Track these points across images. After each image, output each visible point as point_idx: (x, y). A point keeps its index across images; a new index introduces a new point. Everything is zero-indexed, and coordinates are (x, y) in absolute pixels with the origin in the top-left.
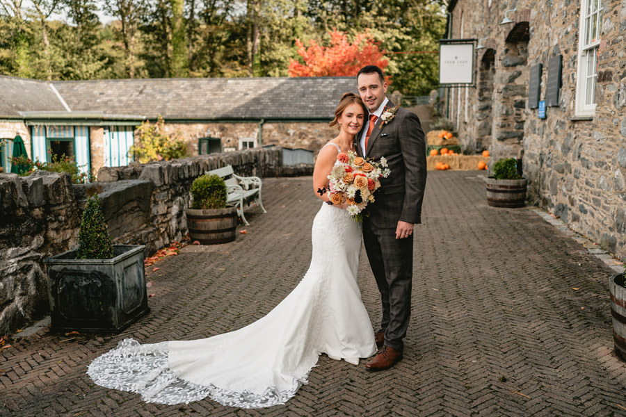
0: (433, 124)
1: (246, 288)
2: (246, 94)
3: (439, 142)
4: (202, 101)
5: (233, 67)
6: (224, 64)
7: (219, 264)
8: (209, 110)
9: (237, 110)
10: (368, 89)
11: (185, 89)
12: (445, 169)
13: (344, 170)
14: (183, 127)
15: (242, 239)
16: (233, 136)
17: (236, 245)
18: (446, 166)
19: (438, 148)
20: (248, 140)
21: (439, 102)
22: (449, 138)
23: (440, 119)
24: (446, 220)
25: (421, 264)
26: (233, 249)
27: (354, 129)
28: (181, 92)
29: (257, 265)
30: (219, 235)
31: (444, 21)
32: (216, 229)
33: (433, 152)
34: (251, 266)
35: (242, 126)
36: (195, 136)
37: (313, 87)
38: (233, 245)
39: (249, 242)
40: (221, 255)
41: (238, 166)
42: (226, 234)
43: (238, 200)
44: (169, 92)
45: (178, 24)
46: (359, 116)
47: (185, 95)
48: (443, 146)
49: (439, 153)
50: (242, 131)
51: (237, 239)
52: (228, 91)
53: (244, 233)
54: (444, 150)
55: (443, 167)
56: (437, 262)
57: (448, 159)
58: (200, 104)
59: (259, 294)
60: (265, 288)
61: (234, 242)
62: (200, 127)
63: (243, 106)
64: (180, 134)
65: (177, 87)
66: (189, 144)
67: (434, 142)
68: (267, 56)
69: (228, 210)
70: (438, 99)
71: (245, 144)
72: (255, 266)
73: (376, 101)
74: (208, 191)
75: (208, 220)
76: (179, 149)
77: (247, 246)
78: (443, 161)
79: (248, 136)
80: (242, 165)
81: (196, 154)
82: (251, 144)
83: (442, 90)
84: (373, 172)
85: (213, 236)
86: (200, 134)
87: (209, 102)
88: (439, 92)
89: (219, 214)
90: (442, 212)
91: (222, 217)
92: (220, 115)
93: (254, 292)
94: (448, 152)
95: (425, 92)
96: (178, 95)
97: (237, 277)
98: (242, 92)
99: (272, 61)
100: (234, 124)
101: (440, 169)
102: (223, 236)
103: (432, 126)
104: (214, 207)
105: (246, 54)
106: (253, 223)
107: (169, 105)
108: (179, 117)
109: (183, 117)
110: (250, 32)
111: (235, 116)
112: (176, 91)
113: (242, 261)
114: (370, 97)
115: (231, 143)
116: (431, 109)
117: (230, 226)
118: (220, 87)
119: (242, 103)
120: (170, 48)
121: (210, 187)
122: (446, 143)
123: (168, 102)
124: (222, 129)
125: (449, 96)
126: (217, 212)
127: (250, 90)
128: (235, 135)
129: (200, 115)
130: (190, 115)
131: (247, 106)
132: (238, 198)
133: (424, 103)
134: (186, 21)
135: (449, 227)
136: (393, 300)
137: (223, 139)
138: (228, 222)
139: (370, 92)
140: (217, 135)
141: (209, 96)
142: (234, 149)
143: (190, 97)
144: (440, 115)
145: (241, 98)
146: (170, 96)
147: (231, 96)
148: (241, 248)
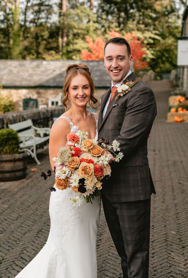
0: (173, 91)
1: (18, 228)
2: (54, 71)
3: (176, 103)
4: (25, 75)
5: (51, 55)
6: (45, 52)
7: (5, 201)
8: (30, 80)
9: (48, 81)
10: (114, 60)
11: (15, 67)
12: (181, 122)
13: (70, 155)
14: (13, 91)
15: (30, 177)
16: (45, 98)
17: (25, 182)
18: (181, 119)
19: (176, 107)
20: (55, 100)
21: (177, 78)
22: (184, 101)
23: (177, 89)
24: (181, 162)
25: (162, 204)
26: (22, 186)
27: (82, 101)
28: (12, 69)
29: (35, 202)
30: (13, 174)
31: (180, 29)
32: (10, 170)
33: (173, 110)
34: (29, 204)
35: (51, 91)
36: (21, 97)
37: (97, 66)
38: (23, 182)
39: (35, 180)
40: (10, 192)
41: (37, 120)
42: (18, 174)
43: (32, 146)
44: (5, 68)
45: (16, 27)
46: (84, 87)
47: (15, 71)
48: (179, 106)
49: (177, 111)
50: (51, 94)
51: (27, 177)
52: (42, 69)
53: (34, 171)
54: (180, 109)
55: (179, 120)
56: (176, 202)
57: (183, 115)
58: (25, 77)
59: (27, 235)
60: (34, 228)
61: (24, 180)
62: (24, 92)
63: (52, 78)
64: (11, 96)
65: (11, 66)
66: (17, 103)
67: (174, 103)
68: (71, 47)
69: (20, 156)
70: (176, 76)
71: (53, 103)
72: (32, 204)
73: (122, 72)
74: (5, 141)
75: (4, 163)
76: (10, 106)
77: (32, 184)
78: (179, 116)
79: (55, 97)
80: (40, 119)
81: (21, 109)
82: (57, 103)
83: (178, 69)
84: (103, 157)
85: (7, 175)
86: (24, 96)
87: (31, 75)
88: (177, 71)
89: (12, 158)
90: (179, 156)
91: (14, 161)
92: (37, 84)
93: (23, 232)
94: (182, 110)
95: (169, 72)
96: (11, 71)
97: (15, 215)
98: (51, 69)
99: (74, 50)
100: (46, 90)
101: (177, 122)
102: (15, 175)
103: (172, 93)
104: (10, 153)
105: (58, 46)
106: (43, 162)
107: (5, 77)
108: (11, 85)
109: (13, 85)
110: (60, 33)
111: (46, 85)
112: (10, 68)
113: (25, 197)
114: (116, 68)
115: (44, 102)
116: (172, 82)
117: (21, 168)
118: (38, 66)
119: (52, 76)
120: (11, 42)
121: (6, 138)
122: (181, 104)
123: (4, 75)
124: (38, 93)
125: (183, 74)
126: (11, 157)
127: (57, 68)
128: (47, 97)
129: (24, 83)
130: (18, 84)
131: (54, 79)
132: (32, 145)
133: (168, 78)
134: (21, 26)
135: (184, 168)
136: (131, 273)
137: (39, 99)
138: (20, 165)
139: (116, 62)
140: (35, 96)
141: (31, 71)
142: (45, 106)
143: (18, 72)
144: (177, 86)
145: (51, 73)
146: (5, 71)
147: (44, 72)
148: (27, 185)
